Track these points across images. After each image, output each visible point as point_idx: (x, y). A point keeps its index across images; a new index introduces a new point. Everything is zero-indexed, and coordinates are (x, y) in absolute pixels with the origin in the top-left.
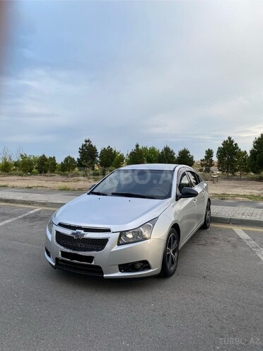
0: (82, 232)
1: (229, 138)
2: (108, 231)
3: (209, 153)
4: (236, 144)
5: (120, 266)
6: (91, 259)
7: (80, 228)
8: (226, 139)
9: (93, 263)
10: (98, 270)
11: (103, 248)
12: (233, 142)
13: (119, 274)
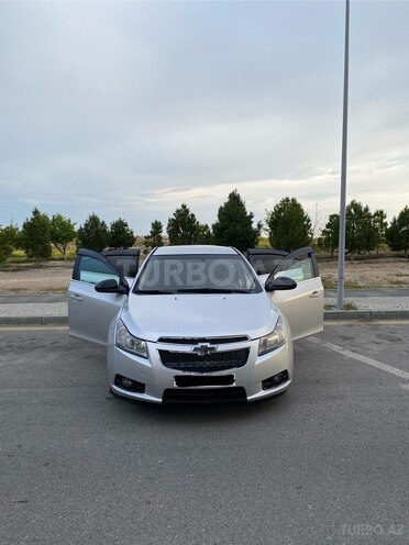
0: (208, 345)
1: (184, 207)
2: (245, 338)
3: (157, 227)
4: (193, 215)
5: (264, 382)
6: (230, 379)
7: (204, 340)
8: (180, 207)
9: (234, 385)
10: (241, 392)
11: (244, 362)
12: (187, 211)
13: (262, 393)
